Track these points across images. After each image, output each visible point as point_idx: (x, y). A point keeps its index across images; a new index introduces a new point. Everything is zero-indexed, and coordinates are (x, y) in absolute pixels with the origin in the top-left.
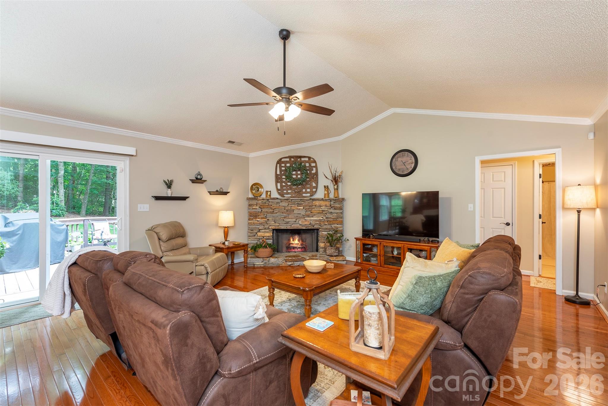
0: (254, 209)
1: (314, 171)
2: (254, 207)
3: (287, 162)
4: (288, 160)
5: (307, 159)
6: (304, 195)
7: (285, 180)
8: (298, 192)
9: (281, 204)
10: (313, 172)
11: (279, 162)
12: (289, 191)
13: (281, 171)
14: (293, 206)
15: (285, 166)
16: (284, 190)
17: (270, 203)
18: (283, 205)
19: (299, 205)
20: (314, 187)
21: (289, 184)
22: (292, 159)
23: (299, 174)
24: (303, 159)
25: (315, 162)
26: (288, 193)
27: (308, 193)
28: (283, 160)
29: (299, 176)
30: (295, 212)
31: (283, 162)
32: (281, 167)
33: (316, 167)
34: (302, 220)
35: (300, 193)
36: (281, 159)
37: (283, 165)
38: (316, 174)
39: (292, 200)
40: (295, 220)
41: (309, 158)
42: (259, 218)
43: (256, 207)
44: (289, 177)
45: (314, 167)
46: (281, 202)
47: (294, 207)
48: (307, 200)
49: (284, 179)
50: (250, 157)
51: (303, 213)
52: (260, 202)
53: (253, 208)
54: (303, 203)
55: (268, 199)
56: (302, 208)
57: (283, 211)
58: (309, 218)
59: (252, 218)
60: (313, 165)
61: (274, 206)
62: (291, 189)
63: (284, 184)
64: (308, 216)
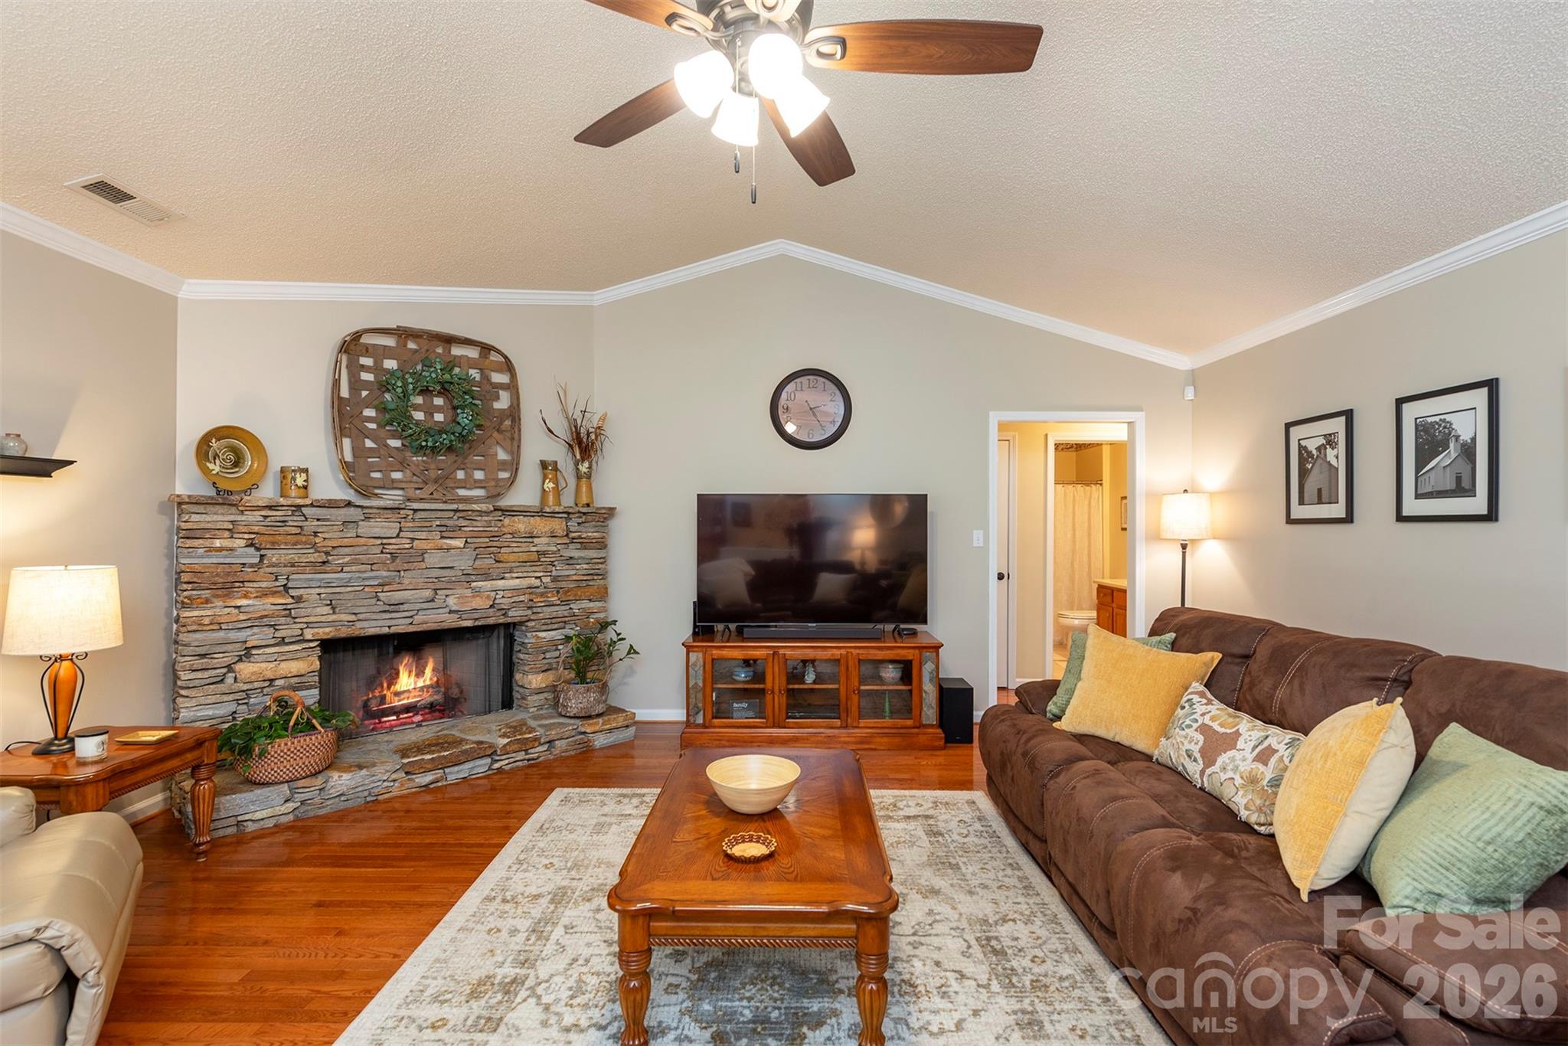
0: (221, 549)
1: (503, 403)
2: (217, 543)
3: (386, 352)
4: (390, 342)
5: (473, 353)
6: (462, 492)
7: (373, 426)
8: (436, 481)
9: (365, 528)
10: (497, 405)
11: (351, 346)
12: (397, 475)
13: (356, 385)
14: (423, 535)
15: (377, 369)
16: (372, 468)
17: (311, 526)
18: (378, 532)
19: (447, 532)
20: (503, 466)
21: (395, 443)
22: (411, 345)
23: (439, 409)
24: (457, 351)
25: (508, 367)
26: (393, 485)
27: (478, 484)
28: (366, 340)
29: (439, 417)
30: (433, 559)
31: (367, 350)
32: (355, 369)
33: (513, 387)
34: (459, 591)
35: (444, 481)
36: (357, 336)
37: (367, 361)
38: (514, 413)
39: (415, 511)
40: (428, 593)
41: (486, 349)
42: (246, 596)
43: (227, 543)
44: (396, 418)
45: (502, 386)
46: (367, 518)
47: (427, 541)
48: (481, 513)
49: (370, 419)
50: (179, 296)
51: (464, 563)
52: (255, 517)
53: (210, 549)
54: (462, 522)
55: (299, 507)
56: (459, 543)
57: (375, 558)
58: (487, 585)
59: (206, 594)
60: (499, 378)
61: (330, 535)
62: (403, 465)
63: (369, 444)
64: (486, 576)
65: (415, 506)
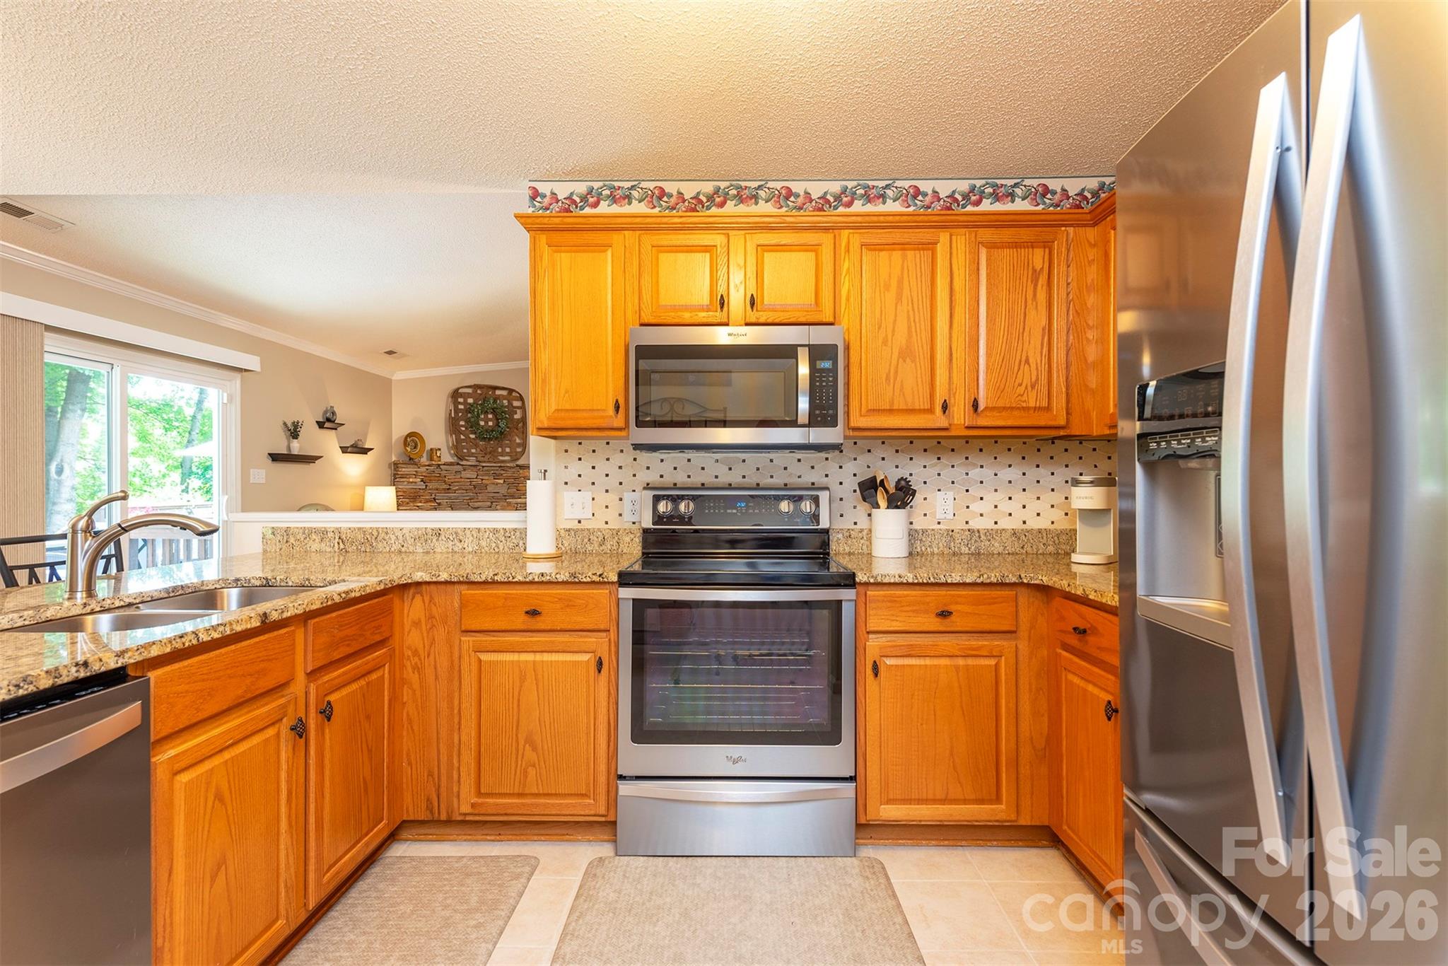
0: (412, 482)
2: (411, 480)
3: (469, 395)
4: (470, 391)
5: (504, 393)
6: (501, 458)
7: (463, 429)
8: (490, 453)
9: (464, 474)
10: (516, 417)
11: (455, 394)
12: (473, 451)
13: (456, 410)
14: (487, 478)
15: (465, 403)
16: (464, 447)
17: (443, 473)
18: (468, 476)
19: (496, 476)
20: (519, 445)
21: (472, 436)
22: (479, 392)
23: (490, 420)
24: (498, 392)
25: (521, 398)
26: (472, 455)
27: (508, 454)
28: (460, 391)
29: (490, 423)
30: (490, 489)
31: (461, 395)
32: (456, 403)
33: (523, 408)
34: (501, 503)
35: (493, 453)
36: (458, 389)
37: (461, 400)
38: (524, 420)
39: (483, 467)
40: (489, 504)
41: (511, 391)
42: (420, 502)
43: (414, 480)
44: (473, 425)
45: (518, 408)
46: (464, 470)
47: (488, 480)
48: (511, 468)
49: (462, 426)
50: (393, 378)
51: (503, 490)
52: (423, 469)
53: (409, 482)
54: (502, 472)
55: (439, 465)
56: (501, 481)
57: (468, 488)
58: (514, 501)
59: (407, 500)
60: (516, 404)
61: (449, 479)
62: (476, 446)
63: (462, 437)
64: (513, 497)
65: (484, 465)
